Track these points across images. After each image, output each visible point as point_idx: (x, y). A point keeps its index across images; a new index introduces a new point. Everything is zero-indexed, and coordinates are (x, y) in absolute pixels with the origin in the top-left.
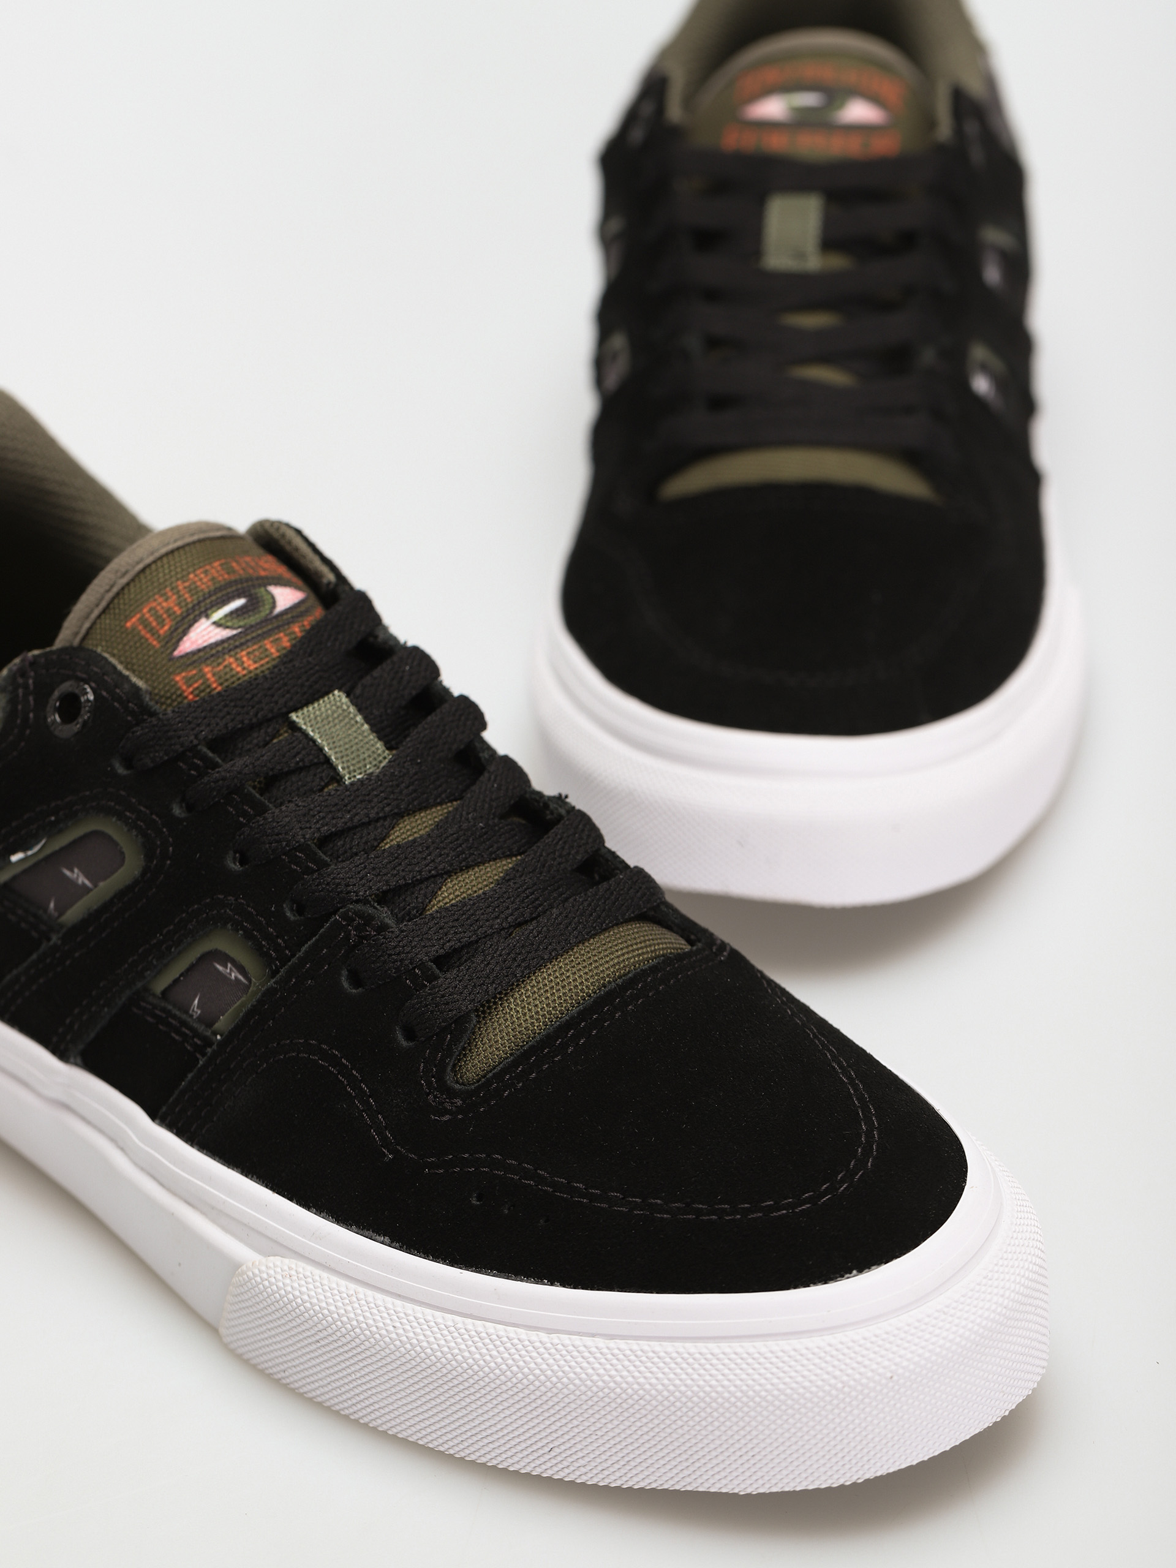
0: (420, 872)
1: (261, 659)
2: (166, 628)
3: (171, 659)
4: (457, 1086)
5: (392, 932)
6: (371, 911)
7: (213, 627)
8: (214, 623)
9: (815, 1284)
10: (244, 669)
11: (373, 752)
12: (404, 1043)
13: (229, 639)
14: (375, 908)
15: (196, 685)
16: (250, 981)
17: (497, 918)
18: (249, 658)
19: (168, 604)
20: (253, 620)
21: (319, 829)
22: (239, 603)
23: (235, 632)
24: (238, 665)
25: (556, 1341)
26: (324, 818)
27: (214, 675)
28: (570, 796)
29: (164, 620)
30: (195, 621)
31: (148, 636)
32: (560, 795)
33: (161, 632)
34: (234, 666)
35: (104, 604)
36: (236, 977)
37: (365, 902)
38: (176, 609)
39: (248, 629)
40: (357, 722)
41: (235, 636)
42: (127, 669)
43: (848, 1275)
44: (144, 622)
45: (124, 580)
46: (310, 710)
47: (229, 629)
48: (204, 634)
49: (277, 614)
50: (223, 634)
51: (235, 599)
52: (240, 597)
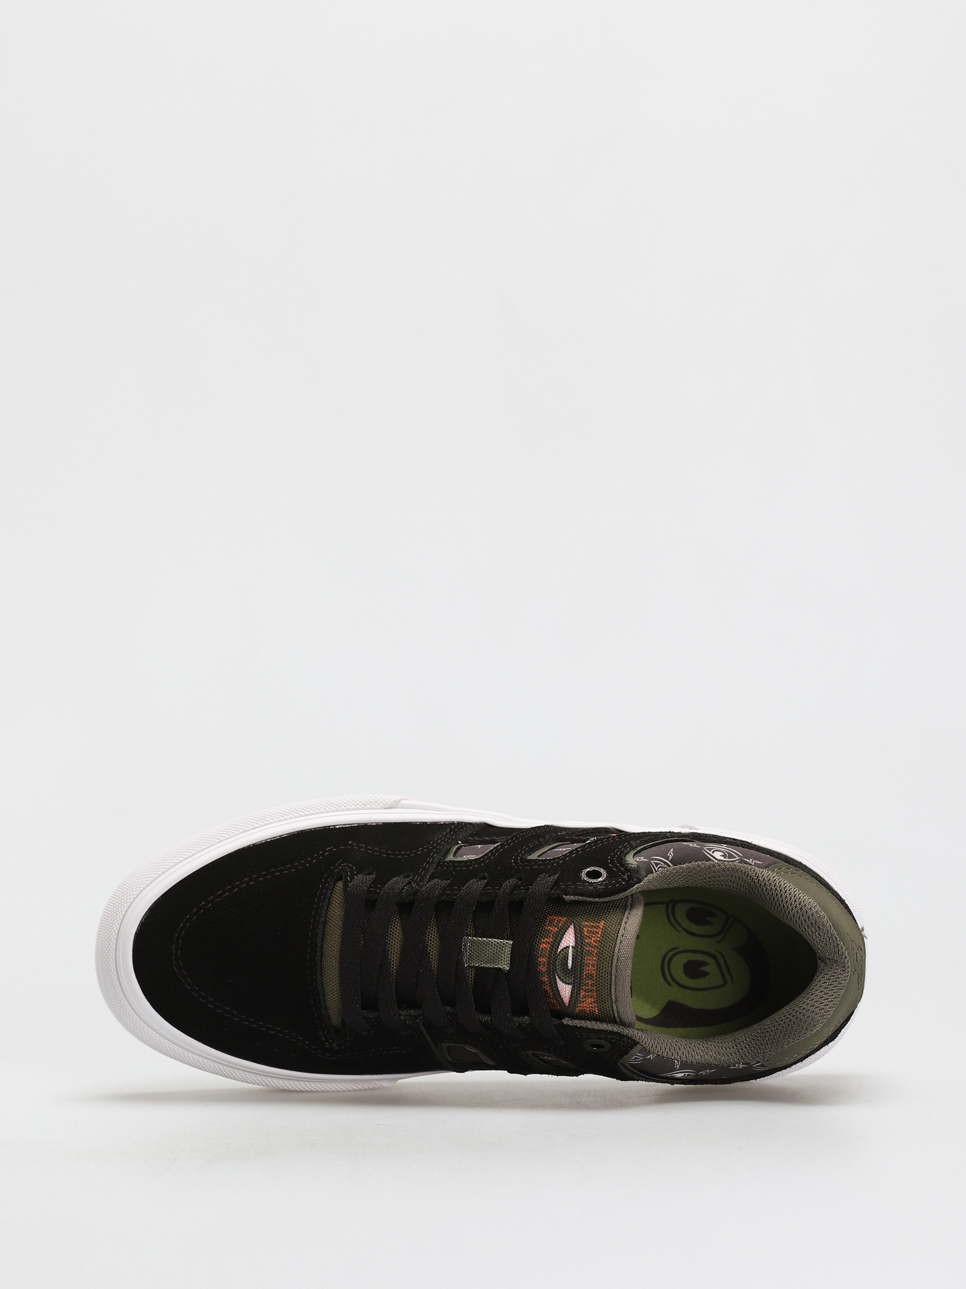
1: (541, 953)
2: (584, 932)
3: (572, 922)
8: (568, 947)
10: (543, 943)
11: (474, 959)
13: (559, 946)
15: (555, 922)
19: (592, 940)
20: (559, 964)
23: (559, 950)
27: (551, 931)
29: (588, 933)
30: (576, 942)
31: (589, 924)
33: (585, 929)
38: (587, 941)
39: (556, 958)
46: (508, 951)
47: (562, 950)
48: (569, 940)
49: (557, 977)
50: (563, 945)
51: (572, 965)
52: (571, 968)
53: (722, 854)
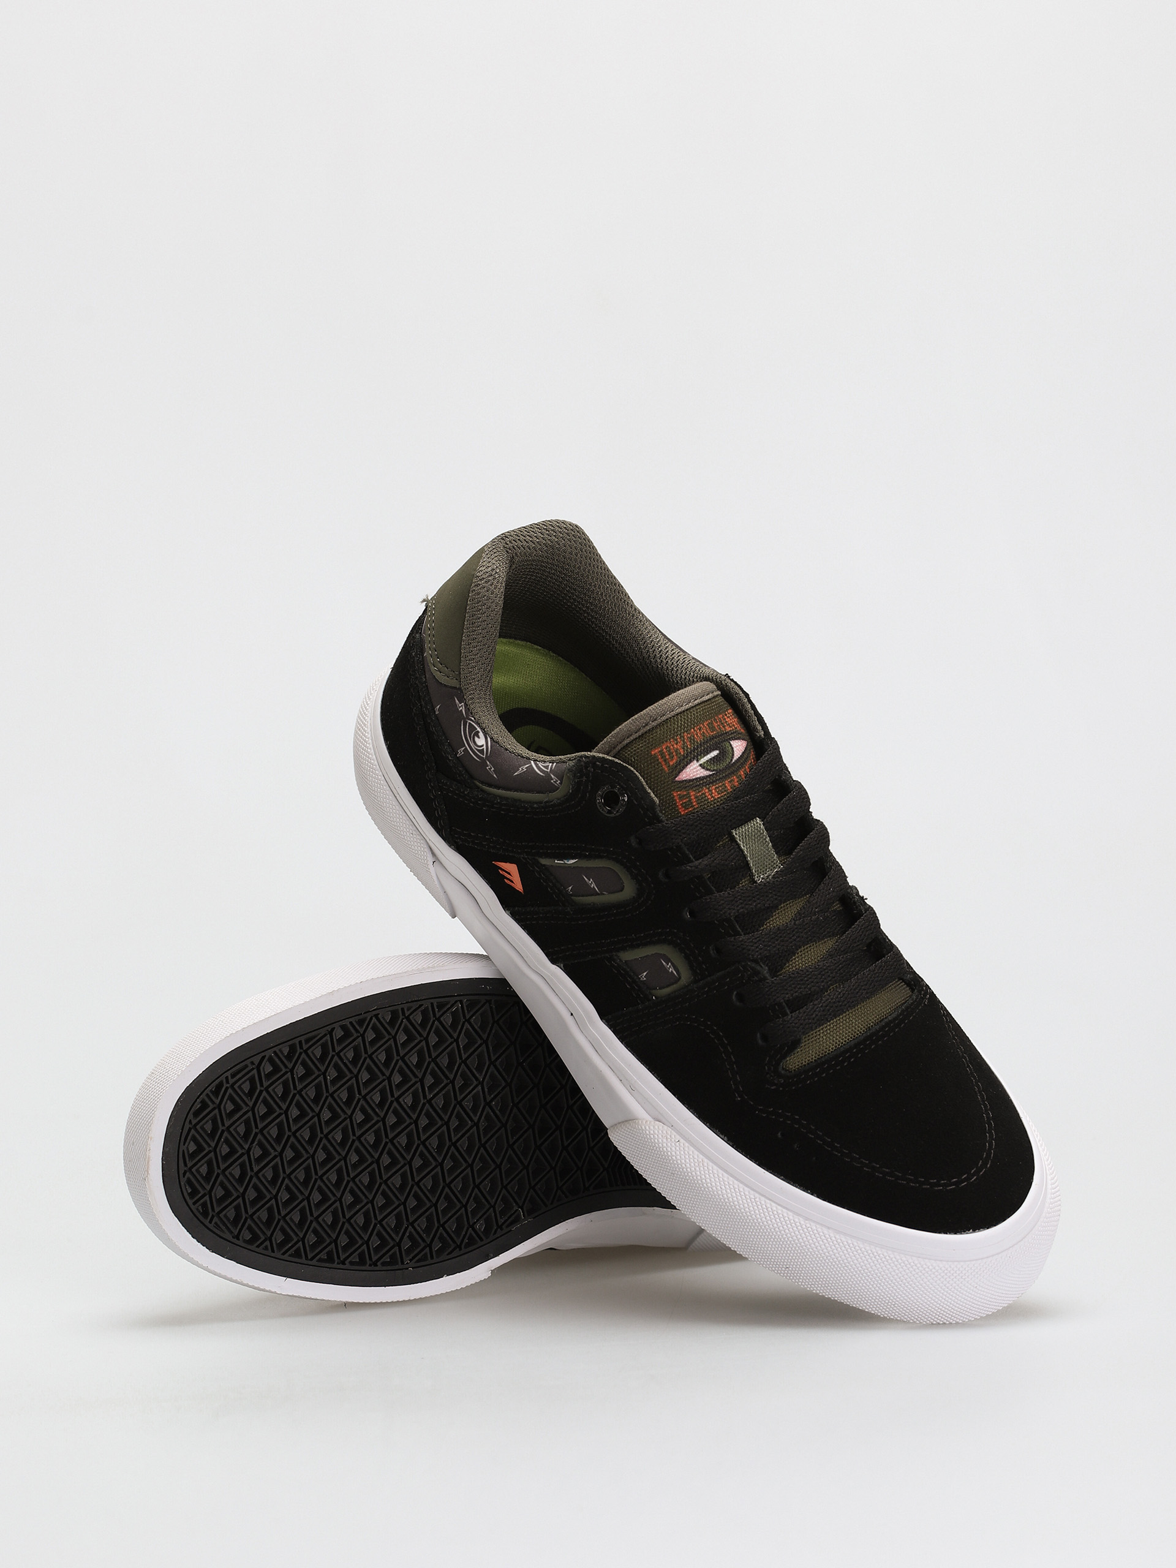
0: (787, 946)
1: (723, 792)
2: (674, 761)
3: (674, 781)
4: (783, 1072)
5: (768, 983)
6: (758, 968)
7: (700, 768)
8: (700, 765)
9: (950, 1233)
10: (712, 797)
11: (772, 862)
12: (760, 1042)
13: (707, 776)
14: (761, 967)
15: (684, 801)
16: (680, 978)
17: (823, 982)
18: (716, 791)
19: (677, 746)
20: (721, 766)
21: (738, 910)
22: (715, 753)
23: (711, 773)
24: (709, 794)
25: (808, 1225)
26: (742, 903)
27: (696, 797)
28: (868, 899)
29: (673, 756)
30: (691, 761)
31: (663, 763)
32: (863, 897)
33: (671, 763)
34: (707, 794)
35: (640, 733)
36: (672, 971)
37: (756, 961)
38: (682, 751)
39: (718, 772)
40: (766, 841)
41: (710, 775)
42: (650, 788)
43: (967, 1232)
44: (662, 753)
45: (654, 724)
46: (743, 829)
47: (707, 770)
48: (694, 771)
49: (733, 761)
50: (704, 773)
51: (714, 750)
52: (716, 749)
53: (476, 739)
